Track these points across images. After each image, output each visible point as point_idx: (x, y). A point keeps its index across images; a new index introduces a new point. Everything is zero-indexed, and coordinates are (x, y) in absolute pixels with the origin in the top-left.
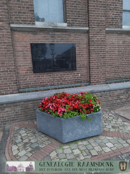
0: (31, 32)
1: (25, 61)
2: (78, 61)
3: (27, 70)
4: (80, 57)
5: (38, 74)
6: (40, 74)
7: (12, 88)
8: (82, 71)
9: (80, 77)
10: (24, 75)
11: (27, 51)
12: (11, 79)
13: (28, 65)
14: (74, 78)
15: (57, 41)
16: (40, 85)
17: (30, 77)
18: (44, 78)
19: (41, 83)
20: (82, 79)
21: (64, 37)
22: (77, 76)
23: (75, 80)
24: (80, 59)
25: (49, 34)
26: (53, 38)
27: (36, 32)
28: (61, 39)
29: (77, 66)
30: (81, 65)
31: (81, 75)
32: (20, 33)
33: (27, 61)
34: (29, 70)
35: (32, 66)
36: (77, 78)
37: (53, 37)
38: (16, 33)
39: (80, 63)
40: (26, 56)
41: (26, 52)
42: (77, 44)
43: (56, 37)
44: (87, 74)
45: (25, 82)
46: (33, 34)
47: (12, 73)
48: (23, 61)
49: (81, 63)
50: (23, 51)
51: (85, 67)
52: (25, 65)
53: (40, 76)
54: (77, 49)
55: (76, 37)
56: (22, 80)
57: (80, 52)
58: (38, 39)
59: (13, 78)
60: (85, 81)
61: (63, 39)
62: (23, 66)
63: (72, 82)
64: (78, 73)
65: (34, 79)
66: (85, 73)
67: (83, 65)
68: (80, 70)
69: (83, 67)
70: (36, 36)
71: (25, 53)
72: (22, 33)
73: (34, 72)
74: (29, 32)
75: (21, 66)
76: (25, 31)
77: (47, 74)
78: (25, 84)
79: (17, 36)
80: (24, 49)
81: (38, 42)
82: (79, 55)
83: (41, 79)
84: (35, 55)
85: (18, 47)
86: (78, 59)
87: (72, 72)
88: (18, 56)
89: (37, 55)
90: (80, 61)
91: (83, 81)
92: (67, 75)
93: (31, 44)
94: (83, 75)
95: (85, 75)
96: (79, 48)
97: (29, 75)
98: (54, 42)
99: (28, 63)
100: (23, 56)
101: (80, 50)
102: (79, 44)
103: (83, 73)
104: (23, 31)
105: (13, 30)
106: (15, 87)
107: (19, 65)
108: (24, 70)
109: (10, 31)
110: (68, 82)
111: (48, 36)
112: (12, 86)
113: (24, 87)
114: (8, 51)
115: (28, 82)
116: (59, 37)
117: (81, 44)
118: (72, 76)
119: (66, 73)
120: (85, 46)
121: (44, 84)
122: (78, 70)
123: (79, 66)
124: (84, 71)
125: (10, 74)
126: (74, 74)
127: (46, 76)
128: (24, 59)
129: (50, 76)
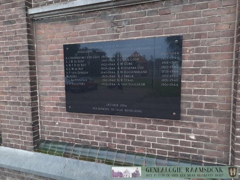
0: (68, 18)
1: (53, 84)
2: (190, 92)
3: (57, 104)
4: (196, 78)
5: (77, 116)
6: (80, 117)
7: (25, 138)
8: (202, 126)
9: (194, 145)
10: (51, 114)
11: (58, 62)
12: (23, 119)
13: (60, 94)
14: (172, 141)
15: (127, 35)
16: (80, 141)
17: (61, 120)
18: (90, 128)
19: (81, 136)
20: (202, 152)
22: (182, 137)
23: (176, 148)
24: (200, 85)
25: (105, 18)
26: (115, 28)
27: (77, 17)
28: (137, 28)
29: (183, 107)
30: (200, 105)
31: (197, 138)
32: (48, 26)
33: (57, 84)
34: (61, 103)
35: (64, 96)
36: (182, 143)
37: (116, 24)
38: (41, 25)
39: (195, 99)
40: (56, 74)
41: (57, 66)
42: (189, 36)
43: (123, 23)
44: (224, 139)
45: (52, 128)
46: (72, 23)
47: (26, 108)
48: (51, 84)
49: (203, 99)
50: (51, 63)
51: (217, 114)
52: (54, 93)
53: (79, 121)
54: (188, 51)
55: (187, 16)
56: (47, 123)
57: (202, 64)
58: (82, 34)
59: (27, 119)
60: (213, 160)
62: (51, 94)
63: (165, 153)
64: (189, 131)
65: (68, 125)
66: (214, 134)
67: (207, 106)
68: (195, 119)
69: (208, 113)
70: (77, 27)
71: (55, 68)
72: (51, 24)
73: (68, 110)
74: (63, 19)
75: (46, 94)
76: (57, 20)
77: (96, 118)
78: (52, 134)
79: (43, 32)
80: (53, 58)
81: (81, 40)
82: (197, 71)
83: (82, 127)
84: (71, 71)
85: (44, 54)
86: (191, 85)
87: (166, 123)
88: (43, 74)
89: (74, 71)
90: (196, 92)
91: (207, 159)
92: (148, 128)
93: (65, 46)
94: (207, 140)
95: (215, 141)
96: (198, 50)
97: (60, 115)
98: (117, 36)
99: (60, 89)
100: (51, 74)
101: (198, 57)
102: (199, 36)
103: (208, 133)
105: (31, 21)
106: (29, 138)
107: (43, 93)
108: (52, 104)
109: (25, 23)
110: (150, 150)
111: (104, 24)
112: (25, 133)
113: (49, 138)
114: (21, 63)
115: (58, 129)
116: (132, 22)
117: (205, 35)
118: (165, 135)
119: (147, 122)
120: (222, 40)
121: (88, 142)
122: (189, 119)
123: (191, 108)
124: (211, 127)
125: (22, 109)
126: (171, 130)
127: (93, 123)
128: (53, 79)
129: (103, 124)
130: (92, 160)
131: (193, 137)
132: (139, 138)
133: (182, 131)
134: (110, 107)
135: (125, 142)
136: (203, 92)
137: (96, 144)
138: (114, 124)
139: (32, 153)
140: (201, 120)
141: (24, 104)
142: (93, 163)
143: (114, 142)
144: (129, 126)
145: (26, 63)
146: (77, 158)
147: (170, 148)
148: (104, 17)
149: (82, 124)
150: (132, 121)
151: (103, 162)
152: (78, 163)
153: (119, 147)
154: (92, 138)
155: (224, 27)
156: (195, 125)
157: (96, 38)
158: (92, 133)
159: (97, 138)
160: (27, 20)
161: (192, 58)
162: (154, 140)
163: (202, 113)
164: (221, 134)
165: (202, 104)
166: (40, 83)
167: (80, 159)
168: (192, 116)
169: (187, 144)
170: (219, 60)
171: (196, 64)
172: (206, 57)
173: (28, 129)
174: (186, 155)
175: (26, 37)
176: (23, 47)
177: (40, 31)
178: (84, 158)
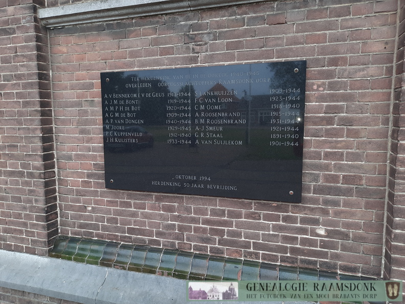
0: (109, 27)
1: (82, 140)
2: (318, 156)
3: (89, 176)
4: (329, 133)
5: (124, 196)
6: (130, 197)
7: (32, 234)
8: (337, 214)
9: (324, 245)
10: (79, 193)
11: (92, 103)
12: (30, 201)
13: (94, 158)
14: (286, 239)
15: (211, 58)
16: (130, 238)
17: (96, 202)
18: (146, 216)
19: (131, 231)
20: (337, 257)
21: (245, 33)
22: (304, 231)
23: (293, 250)
24: (334, 145)
25: (173, 29)
26: (191, 45)
27: (125, 26)
28: (229, 46)
29: (307, 181)
30: (335, 179)
31: (329, 234)
32: (73, 39)
33: (89, 140)
34: (96, 174)
35: (101, 162)
36: (304, 242)
37: (192, 39)
38: (62, 38)
39: (327, 167)
40: (86, 123)
41: (89, 109)
42: (317, 62)
43: (206, 38)
44: (373, 235)
45: (80, 217)
46: (116, 36)
47: (34, 182)
48: (79, 140)
49: (340, 168)
50: (79, 104)
51: (362, 193)
52: (84, 156)
53: (128, 205)
54: (316, 87)
55: (314, 27)
56: (71, 208)
57: (338, 109)
58: (133, 54)
59: (36, 201)
60: (354, 270)
61: (237, 46)
62: (78, 157)
63: (275, 259)
64: (316, 222)
65: (109, 212)
66: (357, 226)
67: (346, 179)
68: (326, 202)
69: (348, 192)
70: (125, 42)
71: (86, 112)
72: (79, 37)
73: (108, 185)
74: (100, 29)
75: (69, 158)
76: (90, 29)
77: (158, 199)
78: (81, 226)
79: (65, 50)
80: (83, 96)
81: (131, 65)
82: (330, 121)
83: (134, 215)
84: (114, 118)
85: (65, 88)
86: (321, 144)
87: (278, 209)
88: (64, 122)
89: (119, 118)
90: (328, 156)
91: (344, 268)
92: (248, 216)
93: (103, 76)
94: (345, 236)
95: (359, 239)
96: (332, 86)
97: (95, 193)
98: (194, 60)
99: (94, 150)
100: (79, 123)
101: (333, 98)
102: (334, 62)
103: (348, 225)
104: (83, 30)
105: (44, 30)
106: (40, 234)
107: (64, 155)
108: (80, 175)
109: (32, 33)
110: (250, 254)
111: (172, 38)
112: (33, 225)
113: (75, 233)
114: (26, 104)
115: (90, 218)
116: (221, 36)
117: (344, 61)
118: (276, 228)
119: (244, 206)
120: (373, 69)
121: (144, 241)
122: (315, 201)
123: (319, 183)
124: (352, 215)
125: (27, 184)
126: (286, 219)
127: (153, 208)
128: (82, 132)
129: (170, 209)
130: (151, 270)
131: (322, 232)
132: (231, 234)
133: (303, 221)
134: (182, 182)
135: (208, 240)
136: (340, 156)
137: (158, 243)
138: (188, 210)
139: (45, 260)
140: (336, 203)
141: (31, 175)
142: (153, 276)
143: (188, 239)
144: (214, 213)
145: (34, 104)
146: (124, 268)
147: (284, 250)
148: (172, 27)
149: (133, 209)
150: (219, 204)
151: (169, 274)
152: (126, 277)
153: (196, 248)
154: (150, 234)
155: (377, 47)
156: (325, 212)
157: (157, 63)
158: (151, 225)
159: (159, 234)
160: (37, 29)
161: (322, 98)
162: (256, 236)
163: (338, 192)
164: (368, 226)
165: (338, 177)
166: (60, 139)
167: (130, 269)
168: (321, 197)
169: (312, 243)
170: (368, 103)
171: (329, 109)
172: (345, 98)
173: (38, 218)
174: (310, 262)
175: (35, 57)
176: (30, 76)
177: (59, 48)
178: (136, 268)
